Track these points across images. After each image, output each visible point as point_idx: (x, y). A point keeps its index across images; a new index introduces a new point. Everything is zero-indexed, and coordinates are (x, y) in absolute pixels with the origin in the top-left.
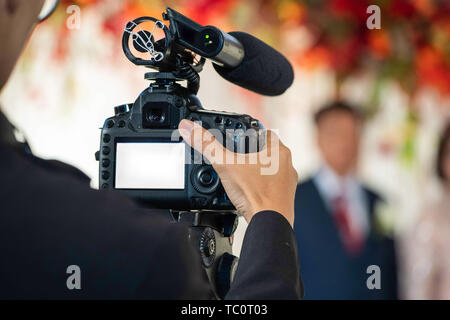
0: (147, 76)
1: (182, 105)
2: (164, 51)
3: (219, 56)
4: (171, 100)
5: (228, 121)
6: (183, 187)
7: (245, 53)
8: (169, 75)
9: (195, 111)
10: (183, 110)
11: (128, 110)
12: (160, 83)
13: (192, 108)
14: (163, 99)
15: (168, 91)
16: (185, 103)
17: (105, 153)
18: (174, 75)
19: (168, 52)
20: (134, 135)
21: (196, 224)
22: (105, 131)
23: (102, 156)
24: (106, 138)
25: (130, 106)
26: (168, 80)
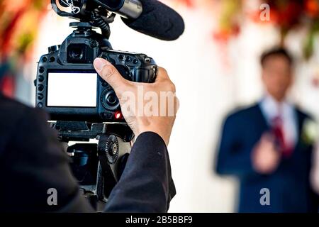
0: (71, 24)
1: (96, 46)
2: (81, 7)
3: (121, 10)
4: (87, 42)
5: (128, 58)
6: (95, 106)
7: (143, 9)
8: (87, 24)
9: (105, 51)
10: (95, 50)
11: (57, 49)
12: (81, 30)
13: (103, 48)
14: (82, 41)
15: (86, 35)
16: (98, 45)
17: (40, 80)
18: (91, 24)
19: (84, 7)
20: (61, 67)
21: (104, 132)
22: (41, 65)
23: (38, 83)
24: (41, 70)
25: (59, 46)
26: (87, 28)
